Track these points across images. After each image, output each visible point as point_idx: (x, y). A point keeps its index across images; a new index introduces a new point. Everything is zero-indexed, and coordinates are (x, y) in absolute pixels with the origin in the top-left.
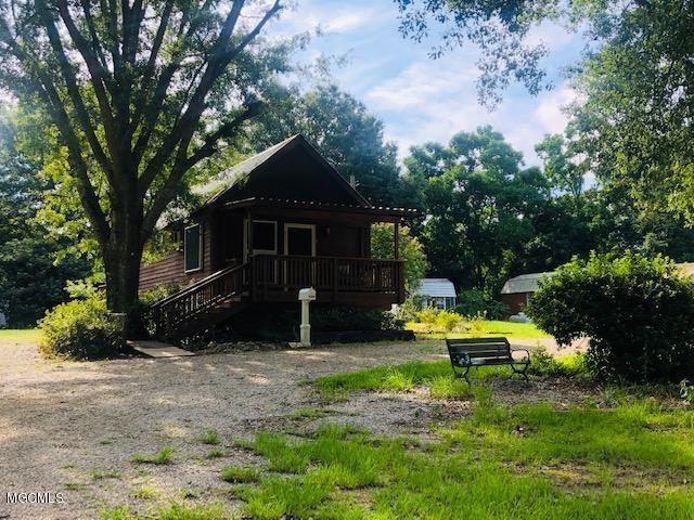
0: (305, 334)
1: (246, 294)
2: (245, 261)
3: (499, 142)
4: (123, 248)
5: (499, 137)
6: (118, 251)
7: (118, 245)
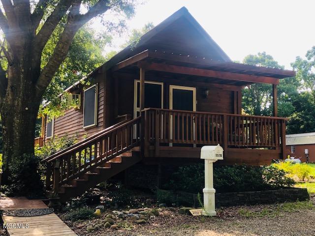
0: (210, 201)
1: (137, 149)
2: (135, 117)
3: (271, 60)
4: (18, 102)
5: (270, 58)
6: (13, 105)
7: (14, 100)
